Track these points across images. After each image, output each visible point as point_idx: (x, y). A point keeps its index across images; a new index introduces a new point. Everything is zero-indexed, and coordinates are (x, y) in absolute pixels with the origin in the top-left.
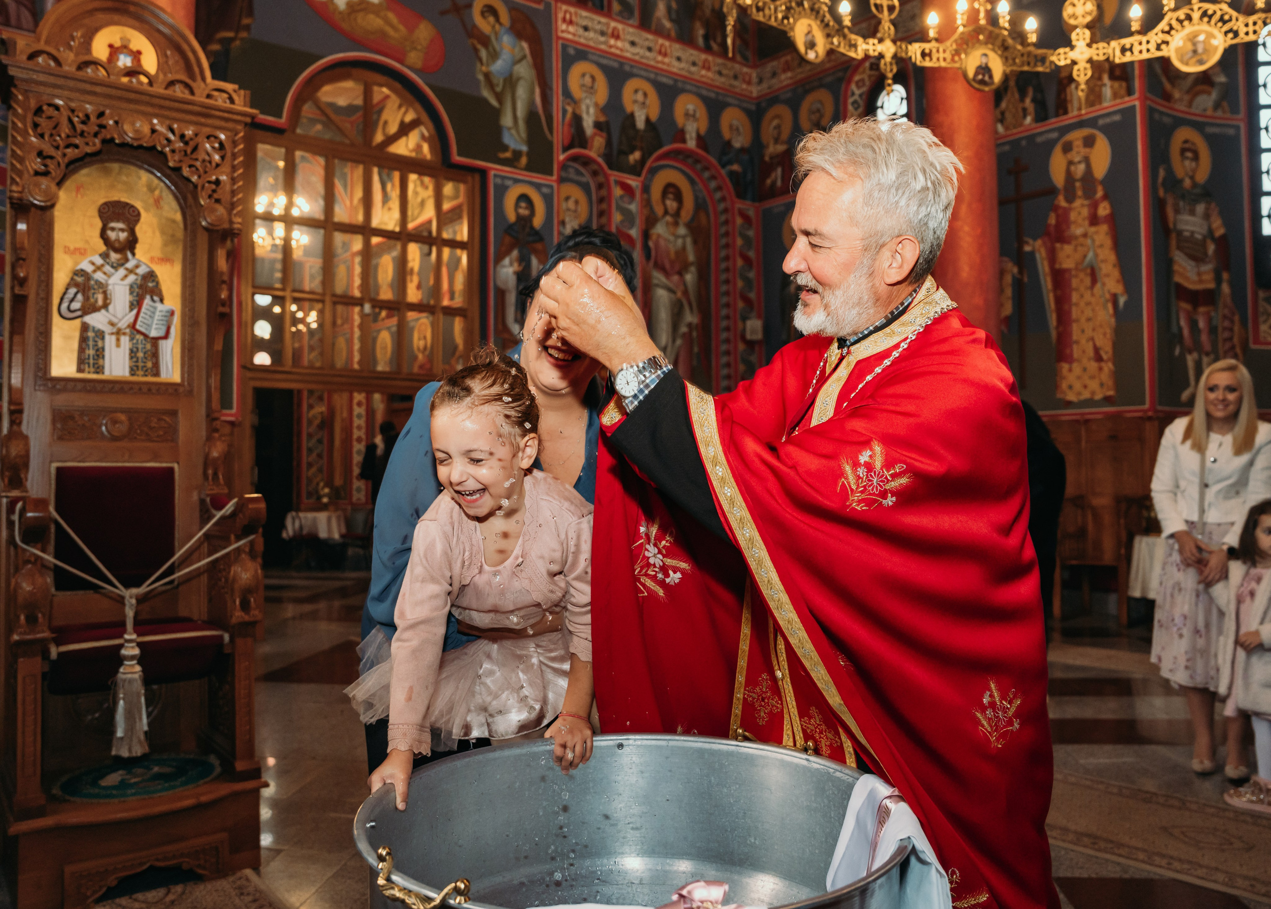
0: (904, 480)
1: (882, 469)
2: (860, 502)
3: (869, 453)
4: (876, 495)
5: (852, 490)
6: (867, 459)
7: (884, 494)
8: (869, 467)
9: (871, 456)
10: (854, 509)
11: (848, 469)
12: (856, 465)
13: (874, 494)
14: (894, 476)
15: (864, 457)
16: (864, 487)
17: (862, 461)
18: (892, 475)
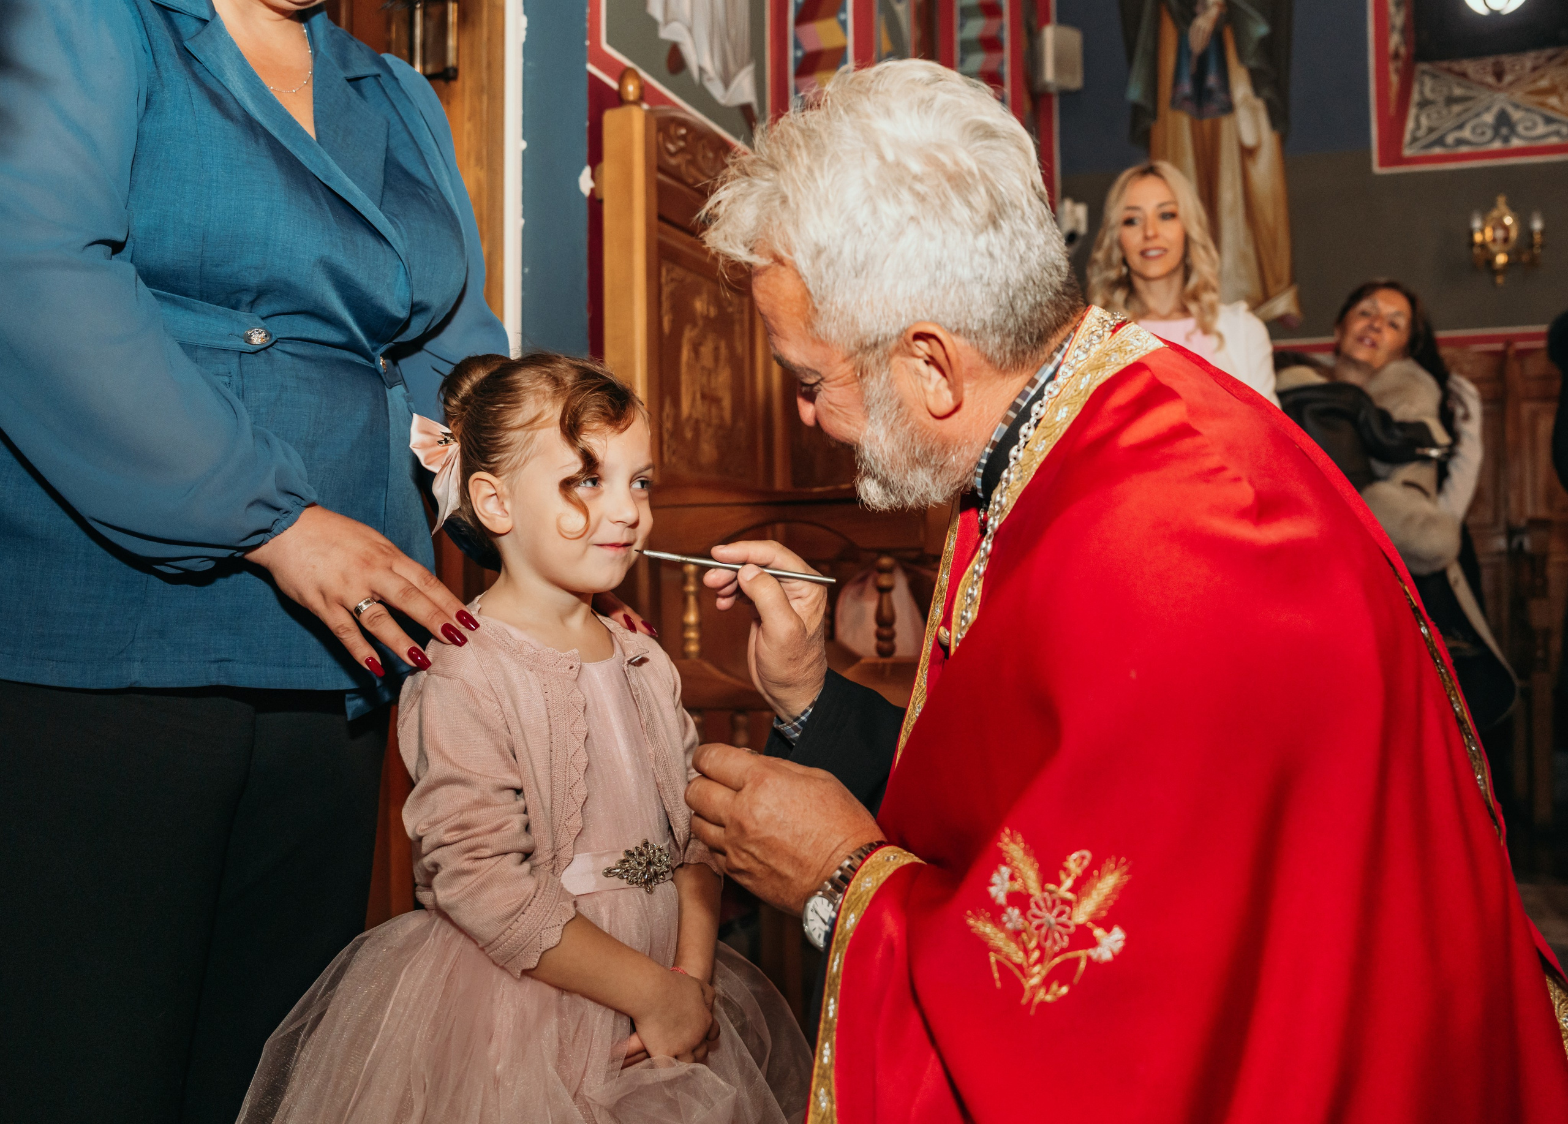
0: (1108, 883)
1: (1043, 889)
2: (1046, 983)
3: (1005, 871)
4: (1070, 948)
5: (1020, 967)
6: (1007, 885)
7: (1083, 938)
8: (1019, 899)
9: (1012, 878)
10: (1043, 1004)
11: (986, 929)
12: (996, 913)
13: (1063, 951)
14: (1080, 886)
15: (999, 887)
16: (1039, 947)
17: (1001, 899)
18: (1072, 890)
